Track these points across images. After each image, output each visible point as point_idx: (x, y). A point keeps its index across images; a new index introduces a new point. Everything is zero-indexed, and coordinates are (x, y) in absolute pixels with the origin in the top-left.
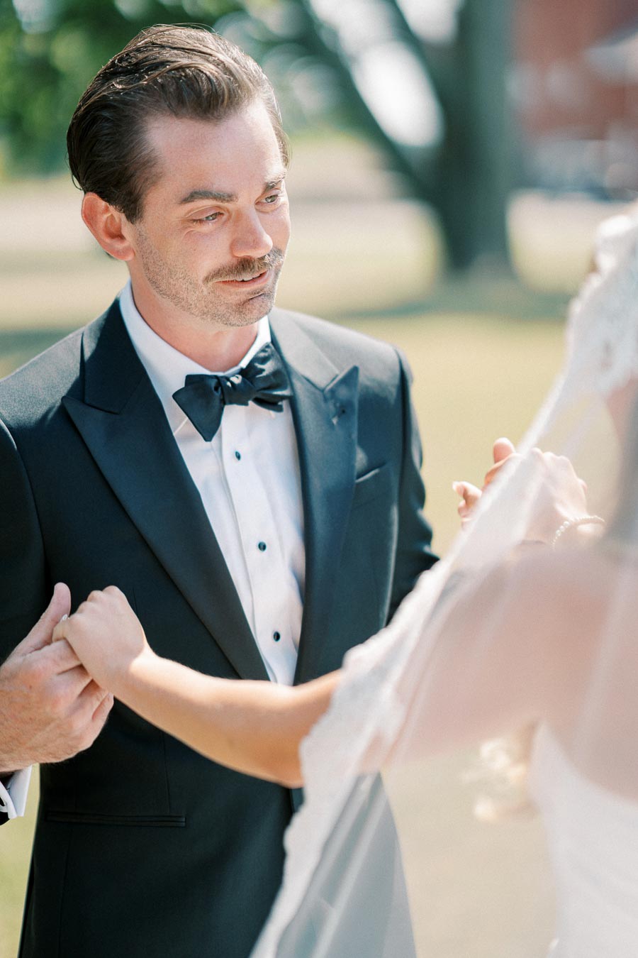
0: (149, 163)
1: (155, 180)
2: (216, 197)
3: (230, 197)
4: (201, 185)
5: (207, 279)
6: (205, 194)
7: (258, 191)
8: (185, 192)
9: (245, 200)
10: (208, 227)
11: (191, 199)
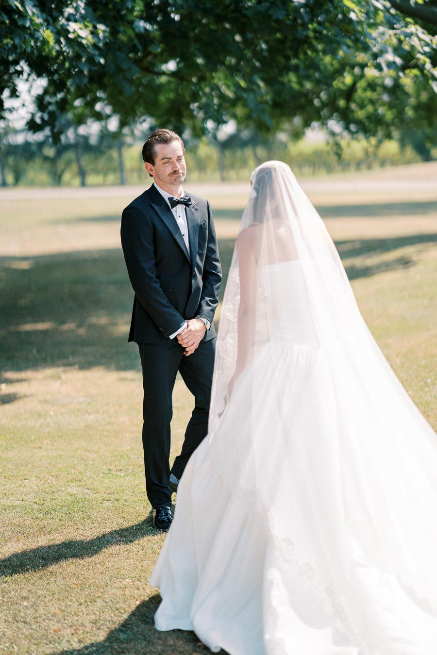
0: (155, 153)
1: (156, 157)
2: (168, 159)
3: (170, 159)
4: (165, 156)
5: (168, 176)
6: (166, 158)
7: (177, 158)
8: (162, 158)
9: (174, 159)
10: (167, 165)
11: (163, 159)
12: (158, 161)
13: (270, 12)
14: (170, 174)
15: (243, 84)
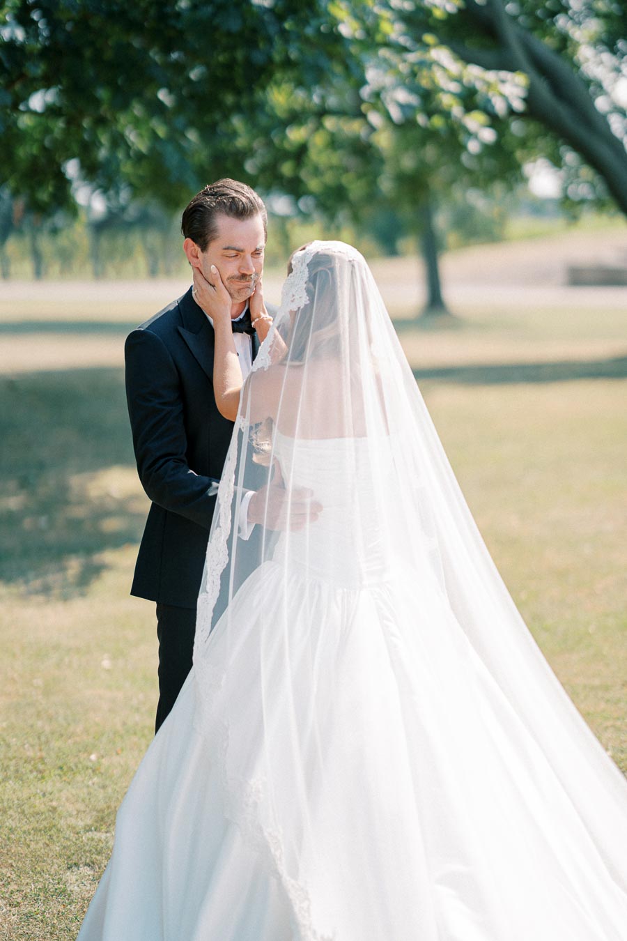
0: (215, 230)
1: (214, 239)
2: (237, 250)
3: (242, 251)
4: (233, 244)
5: (228, 279)
6: (233, 248)
7: (253, 250)
8: (227, 245)
9: (247, 253)
10: (232, 260)
11: (227, 249)
12: (214, 248)
13: (216, 21)
14: (233, 277)
15: (161, 131)
